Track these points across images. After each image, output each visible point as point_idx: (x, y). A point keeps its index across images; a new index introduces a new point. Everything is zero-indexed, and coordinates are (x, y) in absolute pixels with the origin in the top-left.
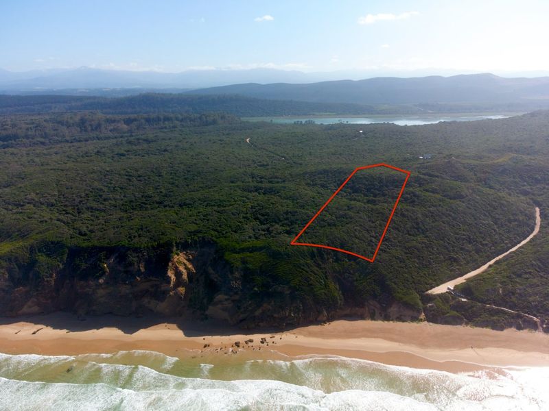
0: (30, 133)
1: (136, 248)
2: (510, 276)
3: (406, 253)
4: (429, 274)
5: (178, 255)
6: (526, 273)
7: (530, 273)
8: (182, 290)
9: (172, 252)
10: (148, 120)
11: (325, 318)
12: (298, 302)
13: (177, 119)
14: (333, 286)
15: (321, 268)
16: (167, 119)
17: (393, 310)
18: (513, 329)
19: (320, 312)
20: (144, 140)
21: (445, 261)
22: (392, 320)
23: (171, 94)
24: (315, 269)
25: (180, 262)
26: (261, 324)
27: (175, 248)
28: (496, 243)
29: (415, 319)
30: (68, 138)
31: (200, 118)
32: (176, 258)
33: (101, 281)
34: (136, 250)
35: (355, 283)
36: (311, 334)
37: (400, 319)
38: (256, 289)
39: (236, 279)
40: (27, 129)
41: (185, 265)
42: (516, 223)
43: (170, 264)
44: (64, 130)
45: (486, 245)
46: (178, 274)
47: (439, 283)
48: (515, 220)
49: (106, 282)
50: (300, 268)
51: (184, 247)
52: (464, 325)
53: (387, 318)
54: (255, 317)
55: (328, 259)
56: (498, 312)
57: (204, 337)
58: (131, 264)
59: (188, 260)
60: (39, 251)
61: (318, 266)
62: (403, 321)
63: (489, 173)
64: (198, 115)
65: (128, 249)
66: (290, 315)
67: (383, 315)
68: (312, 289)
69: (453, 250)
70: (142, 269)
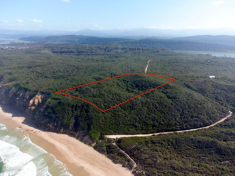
0: (88, 51)
1: (30, 90)
2: (148, 142)
3: (112, 116)
4: (115, 128)
5: (39, 95)
6: (159, 143)
7: (162, 144)
8: (33, 108)
9: (37, 94)
10: (130, 49)
11: (61, 132)
12: (56, 122)
13: (143, 50)
14: (73, 121)
15: (72, 112)
16: (139, 49)
17: (86, 138)
18: (121, 165)
19: (61, 129)
20: (115, 56)
21: (129, 125)
22: (82, 142)
23: (157, 39)
24: (70, 112)
25: (37, 98)
26: (42, 126)
27: (39, 93)
28: (170, 125)
29: (90, 145)
30: (97, 54)
31: (152, 49)
32: (37, 96)
33: (17, 99)
34: (30, 91)
35: (80, 122)
36: (51, 136)
37: (85, 143)
38: (46, 113)
39: (43, 108)
40: (88, 50)
41: (39, 99)
42: (196, 119)
43: (34, 98)
44: (99, 51)
45: (162, 124)
46: (34, 102)
47: (116, 134)
48: (197, 117)
49: (18, 99)
50: (64, 110)
51: (42, 93)
52: (104, 155)
53: (81, 140)
54: (41, 123)
55: (78, 109)
56: (122, 155)
57: (24, 124)
58: (25, 95)
59: (41, 98)
60: (15, 86)
61: (72, 111)
62: (85, 144)
63: (225, 90)
64: (152, 48)
65: (28, 90)
66: (50, 126)
67: (82, 138)
68: (63, 119)
69: (139, 122)
70: (27, 98)
